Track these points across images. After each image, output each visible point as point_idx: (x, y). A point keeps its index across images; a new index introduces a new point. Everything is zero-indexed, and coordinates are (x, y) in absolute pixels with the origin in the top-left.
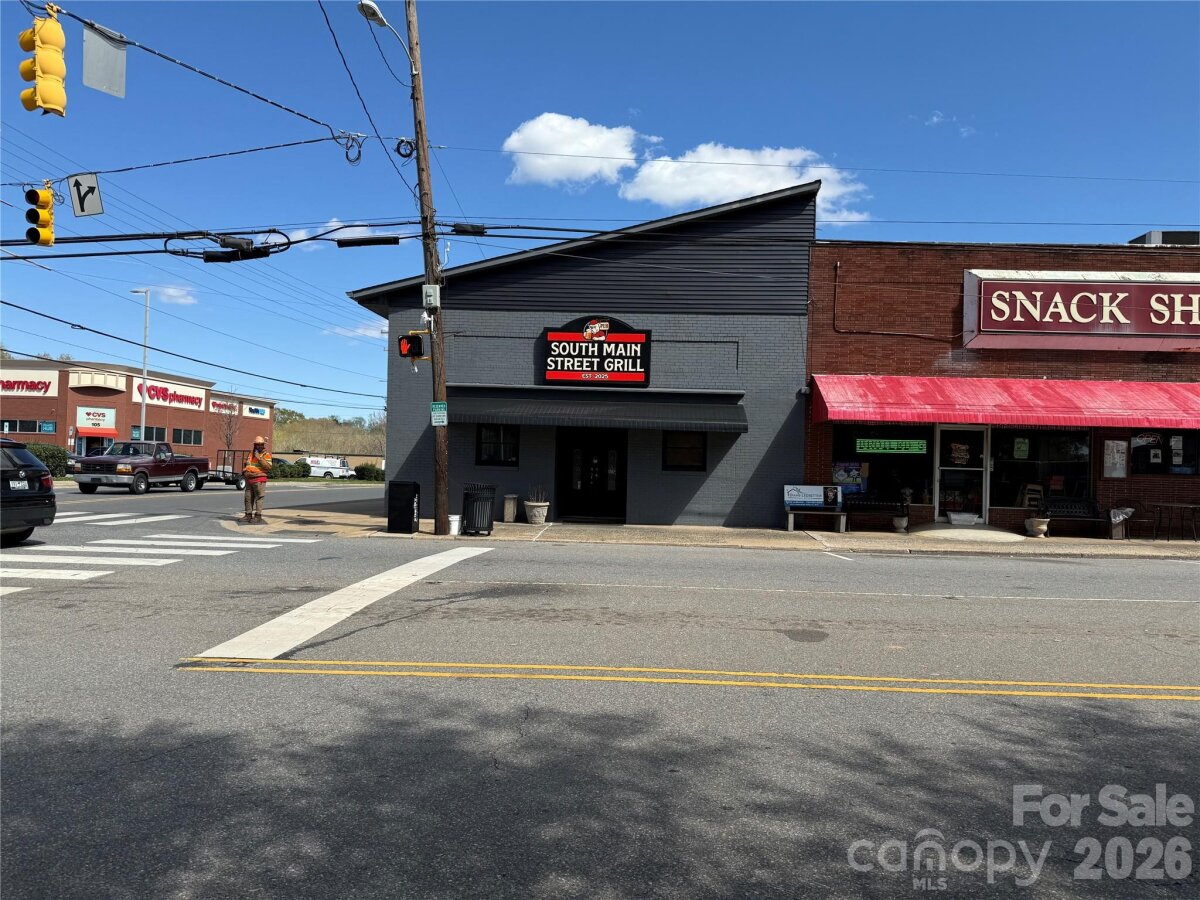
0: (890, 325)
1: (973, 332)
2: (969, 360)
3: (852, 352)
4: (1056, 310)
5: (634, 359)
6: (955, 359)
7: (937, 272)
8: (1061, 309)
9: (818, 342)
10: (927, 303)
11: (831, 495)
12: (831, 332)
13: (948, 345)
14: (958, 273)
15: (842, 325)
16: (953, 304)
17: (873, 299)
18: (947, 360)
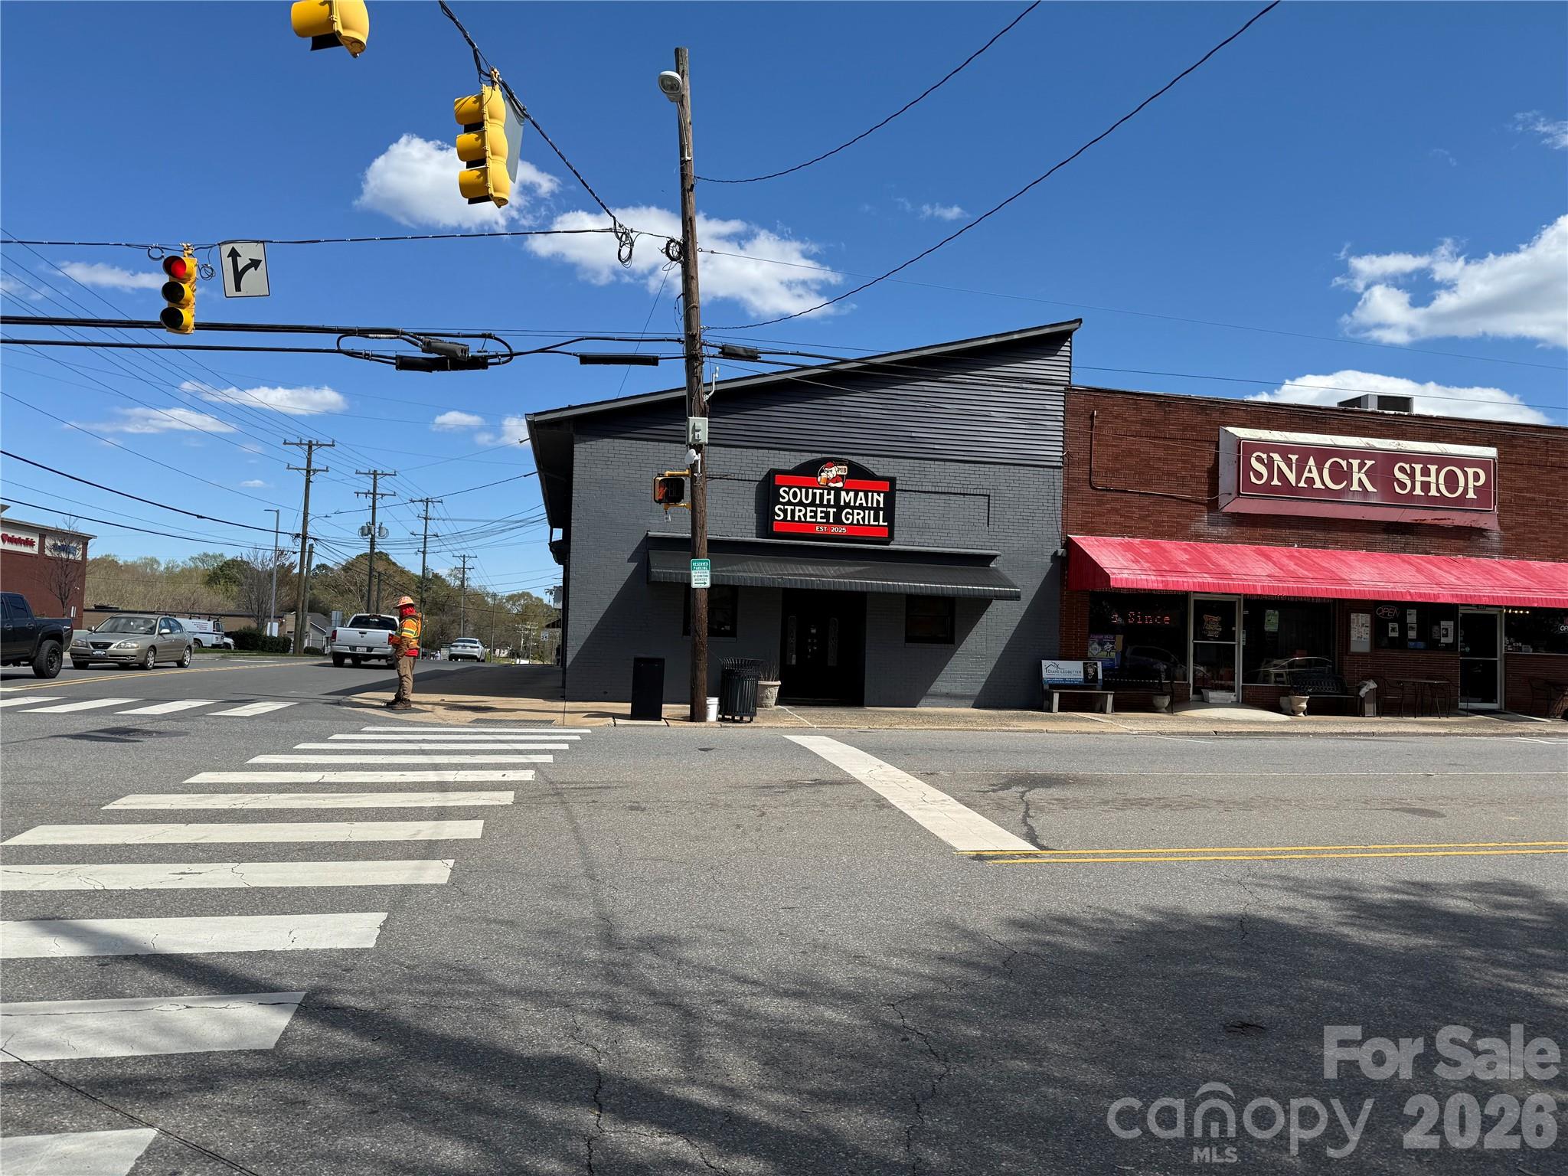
0: (1148, 483)
1: (1230, 494)
2: (1224, 525)
3: (1109, 511)
4: (1310, 475)
5: (877, 510)
6: (1211, 524)
7: (1193, 428)
8: (1315, 475)
9: (1075, 499)
10: (1184, 462)
11: (1091, 671)
12: (1087, 489)
13: (1203, 508)
14: (1214, 430)
15: (1099, 481)
16: (1208, 463)
17: (1130, 453)
18: (1202, 523)
